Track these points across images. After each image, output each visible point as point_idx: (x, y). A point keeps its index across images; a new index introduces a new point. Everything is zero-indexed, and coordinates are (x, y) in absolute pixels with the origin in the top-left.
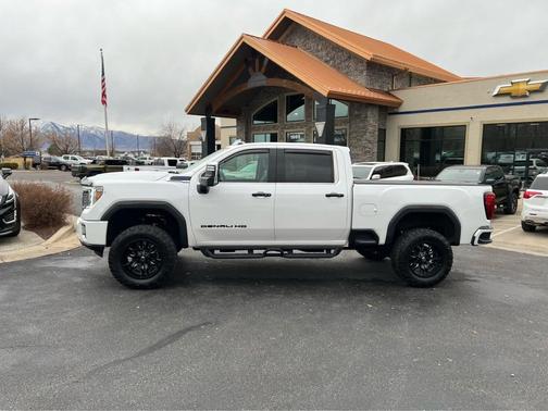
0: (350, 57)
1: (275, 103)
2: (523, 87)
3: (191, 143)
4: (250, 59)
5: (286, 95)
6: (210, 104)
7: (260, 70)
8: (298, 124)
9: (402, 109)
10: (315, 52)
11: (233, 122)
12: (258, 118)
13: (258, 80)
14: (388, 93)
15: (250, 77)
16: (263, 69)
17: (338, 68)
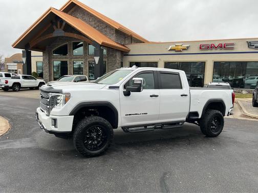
0: (107, 27)
1: (66, 45)
2: (180, 47)
3: (8, 64)
4: (54, 21)
5: (73, 42)
6: (28, 43)
7: (60, 27)
8: (80, 57)
9: (130, 53)
10: (89, 22)
11: (41, 53)
12: (56, 52)
13: (59, 32)
14: (123, 45)
15: (54, 30)
16: (63, 27)
17: (101, 31)
